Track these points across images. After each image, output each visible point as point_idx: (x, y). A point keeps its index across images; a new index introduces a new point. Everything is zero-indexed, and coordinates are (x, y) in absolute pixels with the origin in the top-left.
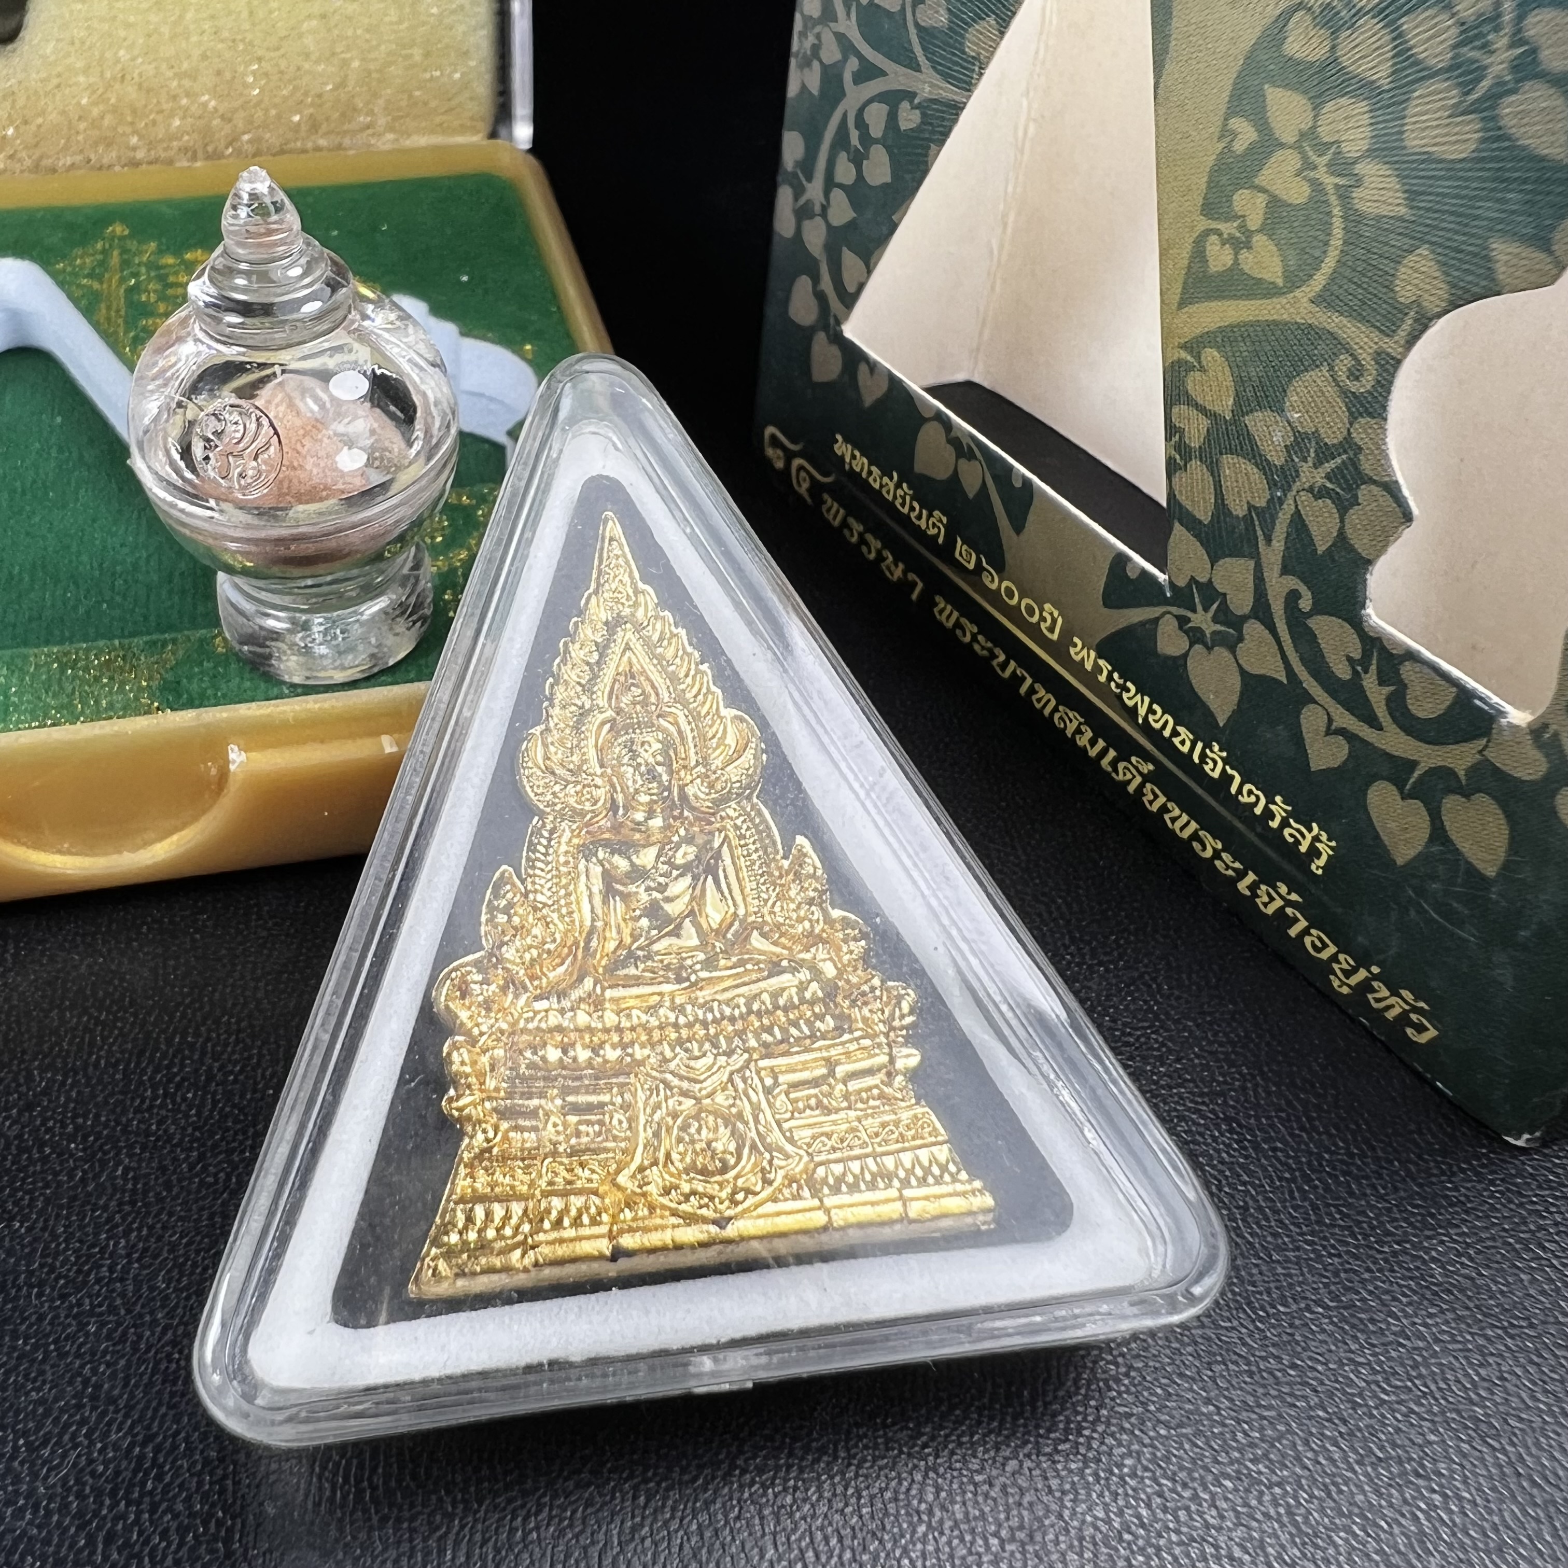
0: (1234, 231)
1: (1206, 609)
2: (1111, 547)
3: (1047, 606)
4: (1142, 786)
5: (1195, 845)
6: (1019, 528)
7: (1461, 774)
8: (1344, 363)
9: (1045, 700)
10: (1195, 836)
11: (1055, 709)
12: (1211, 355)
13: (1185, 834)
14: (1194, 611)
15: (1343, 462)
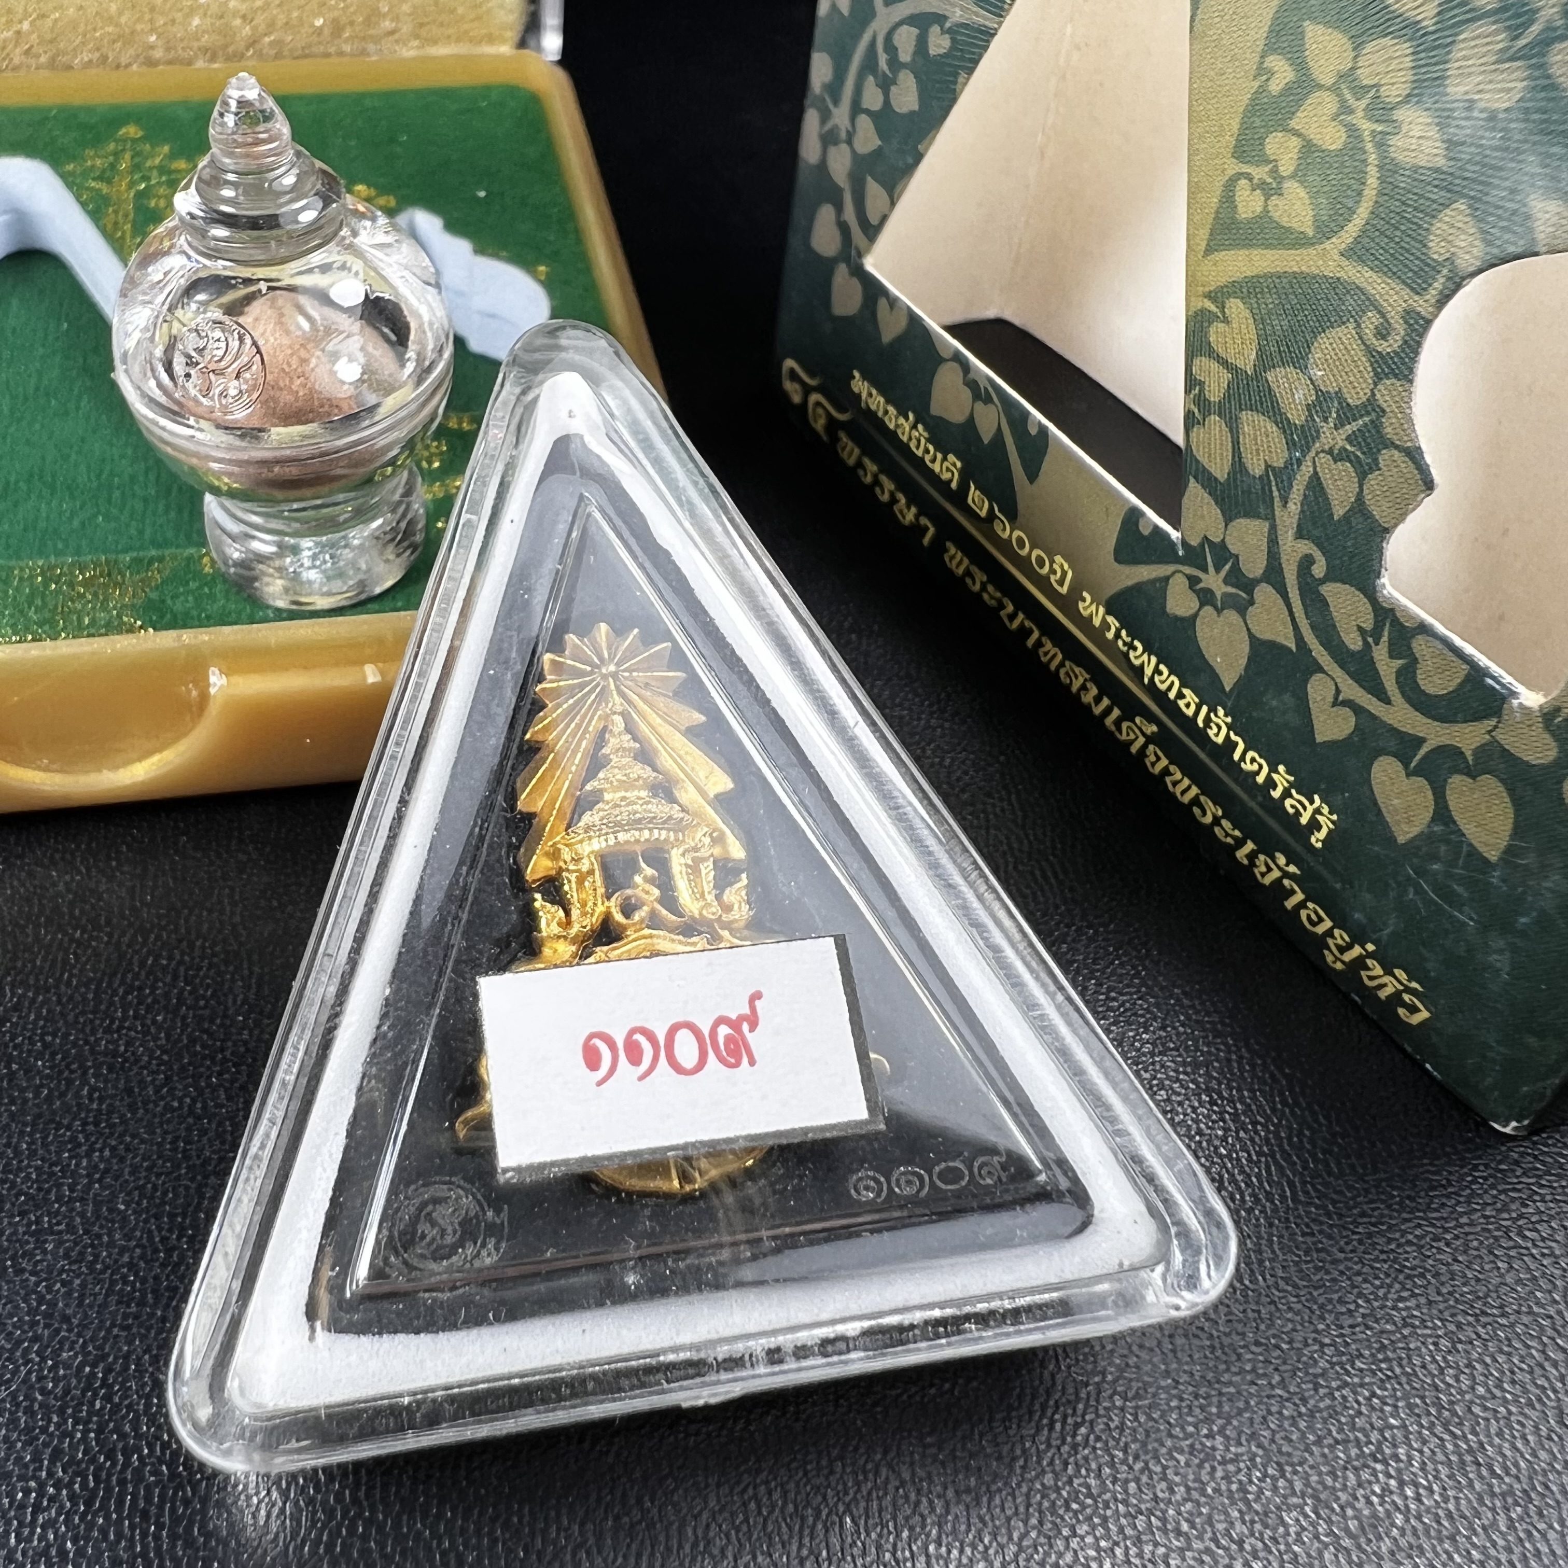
0: (1265, 177)
1: (1218, 570)
2: (1127, 501)
3: (1058, 559)
4: (1145, 746)
5: (1196, 811)
6: (1032, 475)
7: (1469, 755)
8: (1371, 320)
9: (1051, 653)
10: (1195, 801)
11: (1062, 664)
12: (1236, 308)
13: (1186, 799)
14: (1205, 570)
15: (1366, 425)
